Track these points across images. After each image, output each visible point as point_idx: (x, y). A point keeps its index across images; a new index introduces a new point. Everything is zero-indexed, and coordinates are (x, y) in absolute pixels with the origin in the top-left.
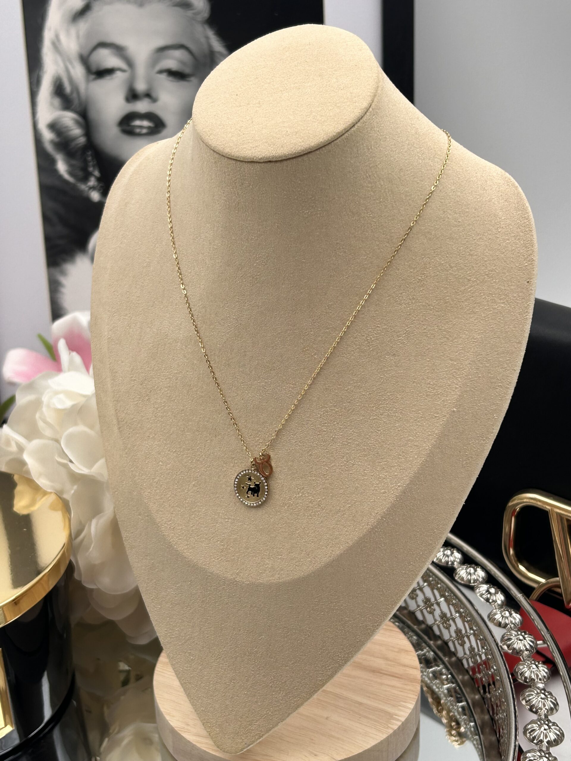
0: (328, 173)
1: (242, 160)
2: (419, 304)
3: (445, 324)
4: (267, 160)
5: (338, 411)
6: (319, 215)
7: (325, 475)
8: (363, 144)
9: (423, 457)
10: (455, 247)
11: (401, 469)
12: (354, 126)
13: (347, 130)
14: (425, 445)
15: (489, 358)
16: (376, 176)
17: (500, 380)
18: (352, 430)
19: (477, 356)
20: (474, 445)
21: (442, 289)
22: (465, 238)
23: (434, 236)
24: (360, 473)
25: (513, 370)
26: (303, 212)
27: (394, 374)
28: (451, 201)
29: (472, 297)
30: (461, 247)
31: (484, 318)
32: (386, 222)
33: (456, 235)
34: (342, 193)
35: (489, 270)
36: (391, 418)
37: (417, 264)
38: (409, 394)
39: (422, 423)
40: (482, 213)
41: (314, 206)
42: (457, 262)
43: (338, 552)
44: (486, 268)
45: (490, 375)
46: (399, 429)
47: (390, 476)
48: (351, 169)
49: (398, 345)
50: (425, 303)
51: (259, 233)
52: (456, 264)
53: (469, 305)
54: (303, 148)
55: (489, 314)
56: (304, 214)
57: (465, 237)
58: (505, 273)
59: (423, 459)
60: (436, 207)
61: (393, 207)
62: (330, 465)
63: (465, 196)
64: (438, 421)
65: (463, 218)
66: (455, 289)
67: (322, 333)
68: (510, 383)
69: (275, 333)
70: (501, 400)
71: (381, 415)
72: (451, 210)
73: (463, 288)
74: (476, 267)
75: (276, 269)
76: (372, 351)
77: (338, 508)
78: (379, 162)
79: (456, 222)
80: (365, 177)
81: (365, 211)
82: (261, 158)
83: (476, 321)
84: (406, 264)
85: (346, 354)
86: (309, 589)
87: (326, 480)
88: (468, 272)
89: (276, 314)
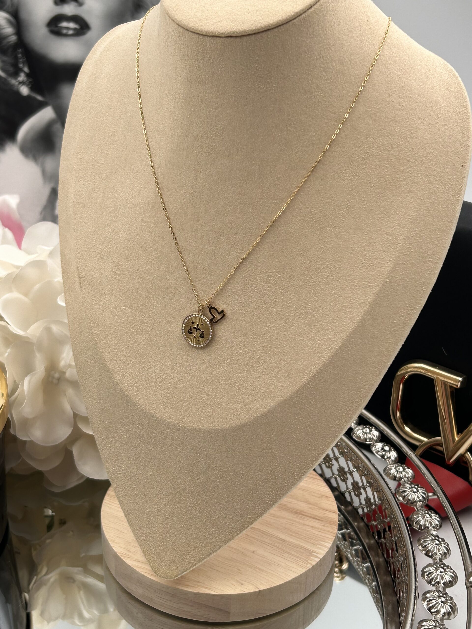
0: (284, 51)
1: (204, 34)
2: (361, 181)
3: (383, 201)
4: (228, 35)
5: (280, 277)
6: (273, 91)
7: (265, 334)
8: (318, 26)
9: (356, 323)
10: (397, 130)
11: (334, 333)
12: (311, 7)
13: (304, 11)
14: (357, 311)
15: (422, 235)
16: (329, 58)
17: (431, 256)
18: (291, 295)
19: (412, 232)
20: (402, 314)
21: (383, 168)
22: (408, 122)
23: (378, 117)
24: (296, 334)
25: (442, 246)
26: (259, 87)
27: (334, 245)
28: (396, 86)
29: (411, 177)
30: (404, 129)
31: (420, 197)
32: (335, 102)
33: (399, 119)
34: (296, 71)
35: (427, 153)
36: (329, 285)
37: (361, 144)
38: (347, 264)
39: (356, 292)
40: (424, 99)
41: (270, 82)
42: (399, 143)
43: (273, 404)
44: (425, 150)
45: (421, 250)
46: (335, 296)
47: (324, 338)
48: (306, 49)
49: (339, 218)
50: (367, 180)
51: (217, 105)
52: (398, 145)
53: (407, 184)
54: (262, 25)
55: (424, 194)
56: (259, 89)
57: (407, 120)
58: (442, 157)
59: (356, 324)
60: (383, 91)
61: (342, 88)
62: (270, 325)
63: (409, 82)
64: (371, 290)
65: (407, 102)
66: (395, 169)
67: (270, 204)
68: (439, 258)
69: (227, 201)
70: (430, 274)
71: (320, 282)
72: (396, 94)
73: (402, 168)
74: (415, 149)
75: (231, 140)
76: (315, 223)
77: (275, 365)
78: (332, 44)
79: (400, 105)
80: (318, 57)
81: (317, 90)
82: (223, 33)
83: (413, 199)
84: (352, 142)
85: (291, 225)
86: (244, 436)
87: (266, 339)
88: (408, 154)
89: (228, 183)
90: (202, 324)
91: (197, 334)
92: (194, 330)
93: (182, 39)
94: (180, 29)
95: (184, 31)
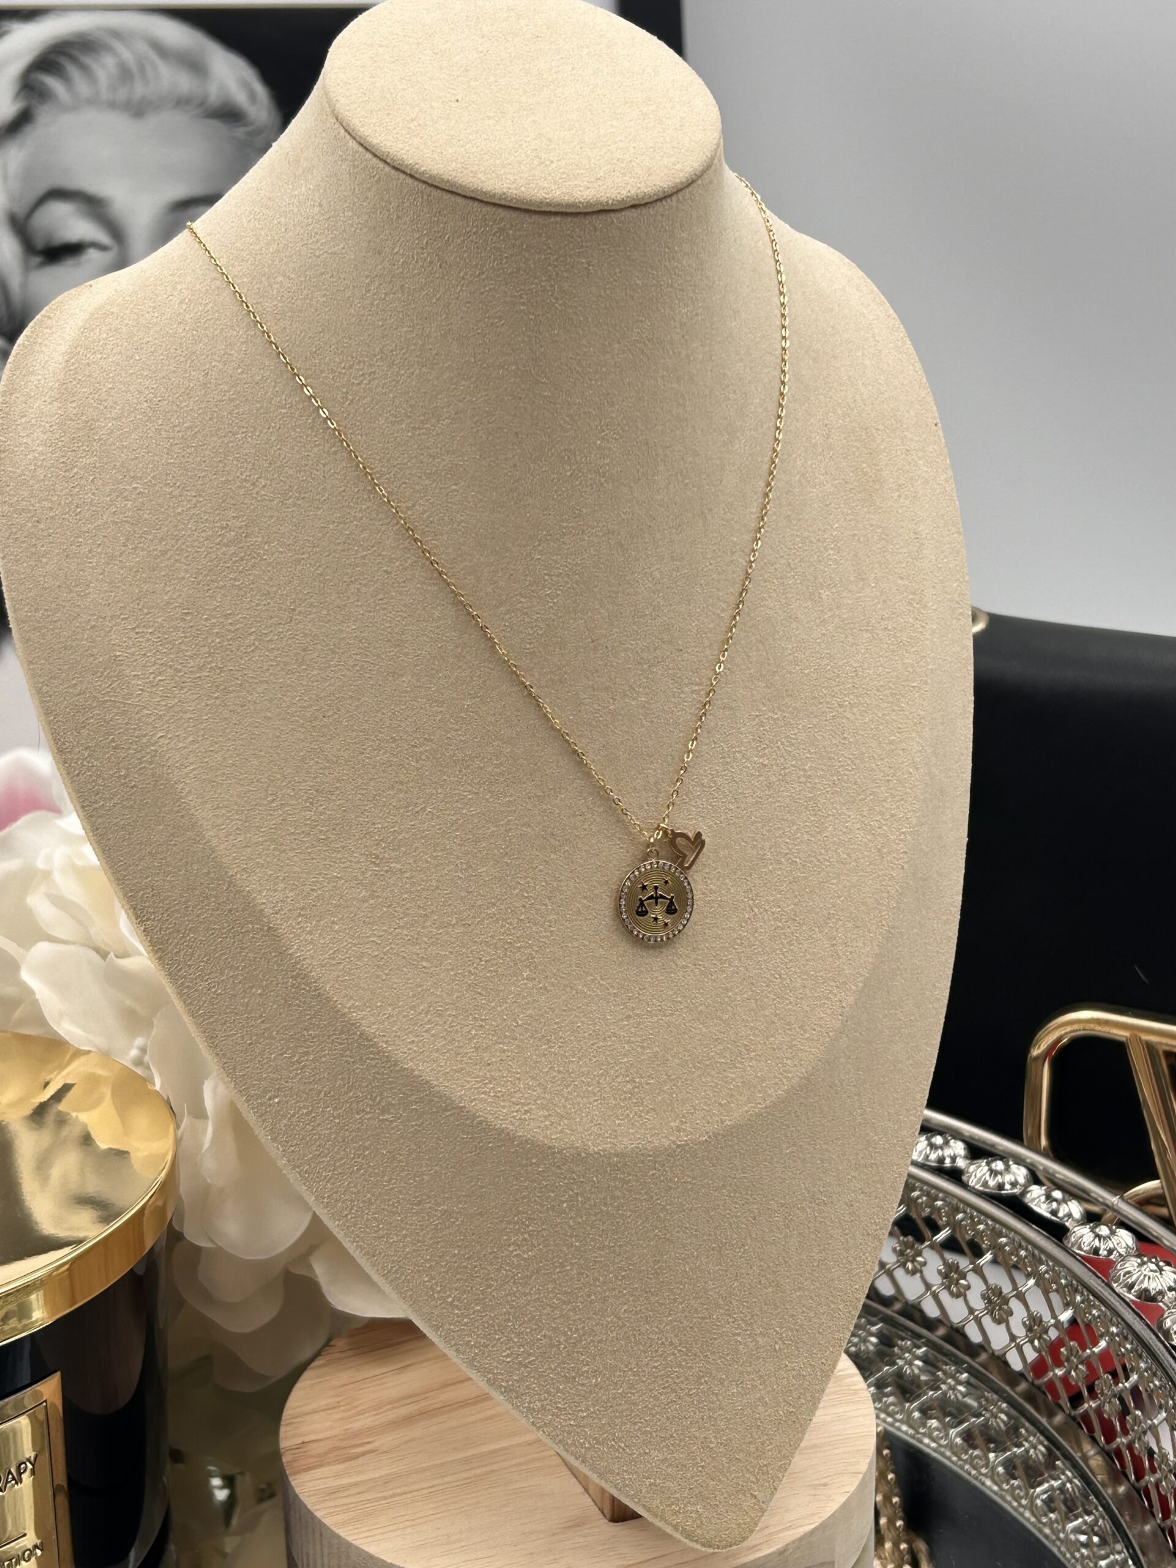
90: (666, 882)
91: (658, 911)
92: (649, 905)
93: (508, 235)
94: (502, 213)
95: (514, 214)
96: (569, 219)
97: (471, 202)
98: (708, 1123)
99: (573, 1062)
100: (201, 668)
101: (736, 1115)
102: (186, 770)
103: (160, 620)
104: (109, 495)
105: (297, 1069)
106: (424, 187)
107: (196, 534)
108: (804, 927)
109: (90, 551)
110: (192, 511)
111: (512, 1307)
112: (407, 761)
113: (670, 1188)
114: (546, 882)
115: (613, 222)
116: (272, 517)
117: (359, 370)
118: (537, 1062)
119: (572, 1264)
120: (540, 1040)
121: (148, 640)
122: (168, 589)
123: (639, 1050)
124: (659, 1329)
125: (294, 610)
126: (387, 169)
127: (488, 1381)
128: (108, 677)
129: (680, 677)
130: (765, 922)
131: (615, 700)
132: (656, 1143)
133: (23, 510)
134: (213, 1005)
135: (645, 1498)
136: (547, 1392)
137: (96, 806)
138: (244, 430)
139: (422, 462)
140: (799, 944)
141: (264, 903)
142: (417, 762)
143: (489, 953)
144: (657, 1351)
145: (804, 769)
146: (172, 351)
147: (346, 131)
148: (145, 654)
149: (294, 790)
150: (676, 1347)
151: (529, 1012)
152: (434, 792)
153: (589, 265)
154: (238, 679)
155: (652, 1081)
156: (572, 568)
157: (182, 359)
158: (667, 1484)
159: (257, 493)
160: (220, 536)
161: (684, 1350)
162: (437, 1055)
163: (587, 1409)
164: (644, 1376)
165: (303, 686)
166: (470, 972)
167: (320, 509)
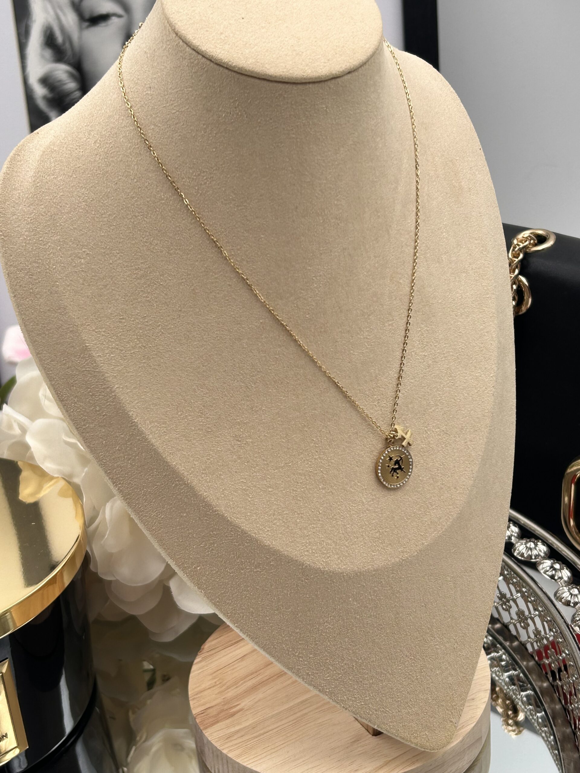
93: (284, 97)
94: (281, 85)
95: (287, 86)
96: (316, 85)
97: (263, 82)
98: (416, 546)
99: (348, 527)
100: (133, 348)
101: (429, 539)
102: (133, 404)
103: (108, 324)
104: (70, 257)
105: (208, 552)
106: (235, 74)
107: (122, 274)
108: (451, 436)
109: (64, 289)
110: (118, 262)
111: (329, 653)
112: (249, 384)
113: (401, 581)
114: (326, 437)
115: (338, 83)
116: (162, 261)
117: (203, 176)
118: (331, 531)
119: (356, 627)
120: (331, 519)
121: (103, 335)
122: (110, 306)
123: (380, 515)
124: (400, 650)
125: (180, 310)
126: (212, 64)
127: (320, 691)
128: (83, 358)
129: (383, 319)
130: (433, 437)
131: (352, 337)
132: (393, 561)
133: (22, 269)
134: (160, 524)
135: (401, 733)
136: (349, 691)
137: (84, 427)
138: (142, 214)
139: (244, 224)
140: (450, 445)
141: (183, 470)
142: (255, 384)
143: (301, 479)
144: (400, 661)
145: (444, 354)
146: (94, 171)
147: (183, 41)
148: (102, 343)
149: (191, 407)
150: (409, 657)
151: (325, 505)
152: (265, 399)
153: (327, 108)
154: (155, 351)
155: (388, 530)
156: (327, 271)
157: (101, 176)
158: (410, 724)
159: (153, 248)
160: (135, 274)
161: (413, 658)
162: (280, 535)
163: (369, 695)
164: (395, 674)
165: (190, 351)
166: (293, 490)
167: (189, 254)
